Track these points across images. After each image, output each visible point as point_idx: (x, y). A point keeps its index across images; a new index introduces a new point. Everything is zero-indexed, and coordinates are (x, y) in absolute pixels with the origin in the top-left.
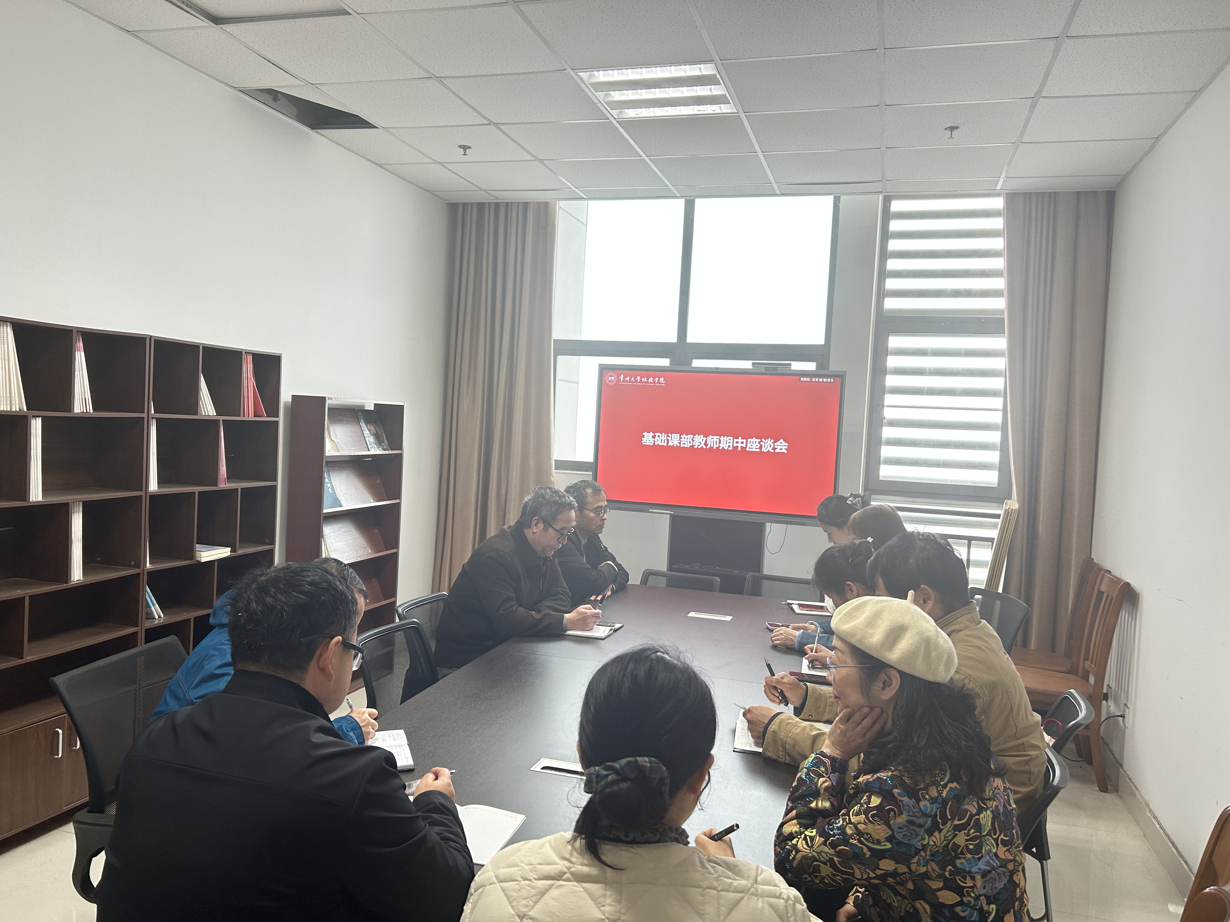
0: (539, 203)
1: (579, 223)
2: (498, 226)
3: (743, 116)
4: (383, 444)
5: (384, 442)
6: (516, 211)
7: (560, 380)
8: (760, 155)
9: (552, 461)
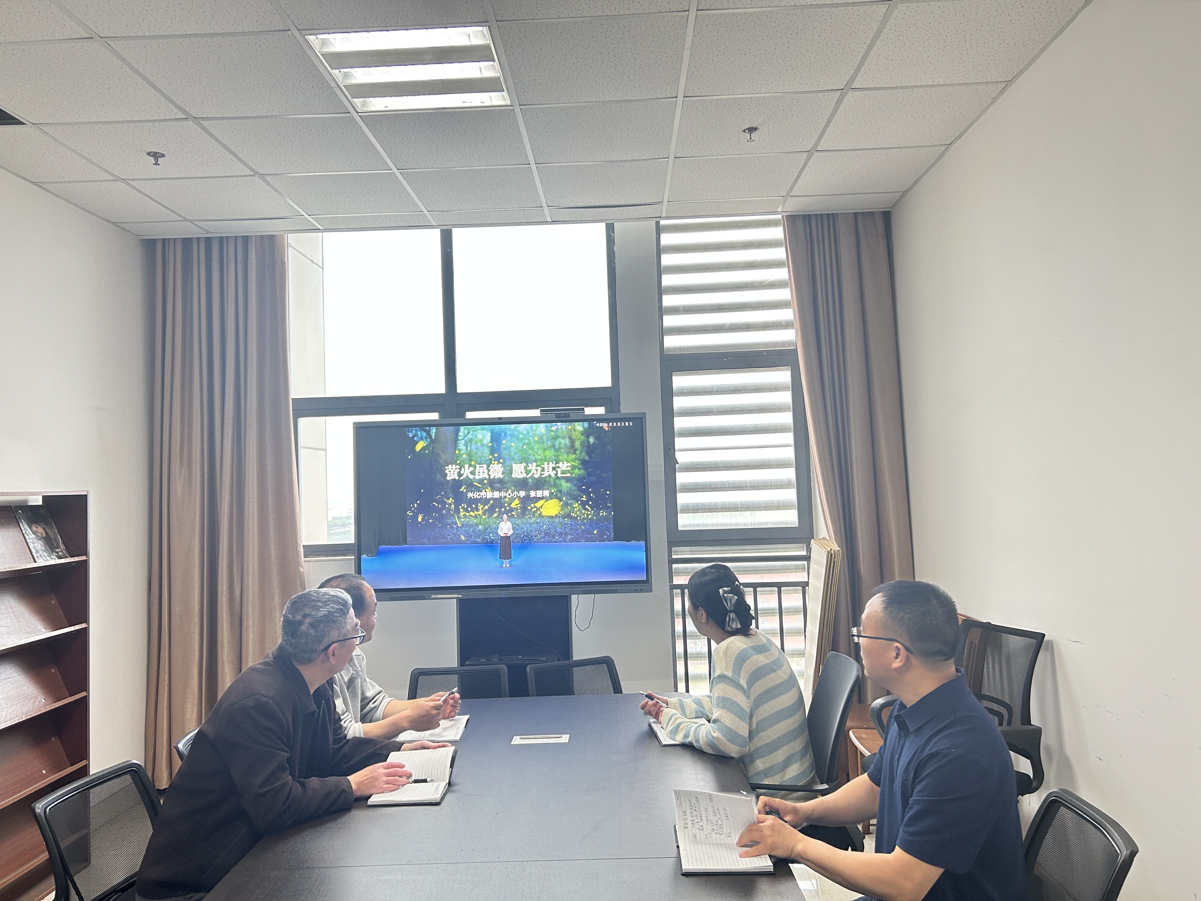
0: (262, 237)
1: (313, 264)
2: (211, 266)
3: (517, 109)
4: (58, 550)
5: (59, 547)
6: (234, 246)
7: (304, 447)
8: (533, 166)
9: (300, 547)
